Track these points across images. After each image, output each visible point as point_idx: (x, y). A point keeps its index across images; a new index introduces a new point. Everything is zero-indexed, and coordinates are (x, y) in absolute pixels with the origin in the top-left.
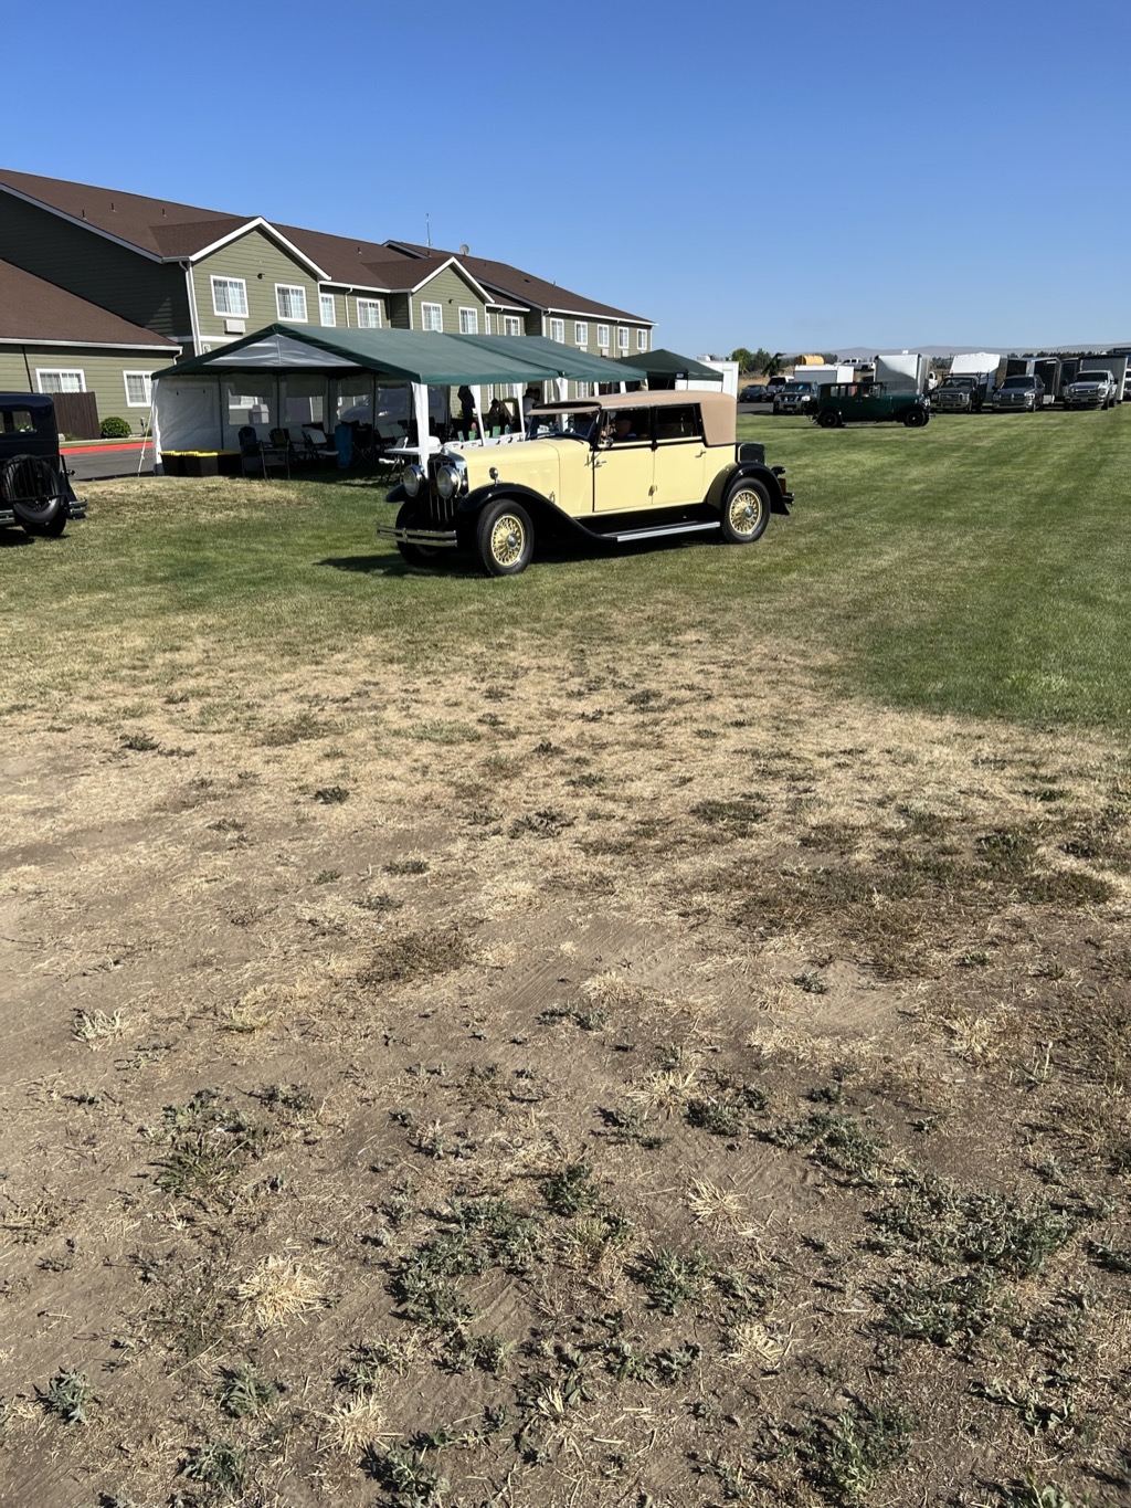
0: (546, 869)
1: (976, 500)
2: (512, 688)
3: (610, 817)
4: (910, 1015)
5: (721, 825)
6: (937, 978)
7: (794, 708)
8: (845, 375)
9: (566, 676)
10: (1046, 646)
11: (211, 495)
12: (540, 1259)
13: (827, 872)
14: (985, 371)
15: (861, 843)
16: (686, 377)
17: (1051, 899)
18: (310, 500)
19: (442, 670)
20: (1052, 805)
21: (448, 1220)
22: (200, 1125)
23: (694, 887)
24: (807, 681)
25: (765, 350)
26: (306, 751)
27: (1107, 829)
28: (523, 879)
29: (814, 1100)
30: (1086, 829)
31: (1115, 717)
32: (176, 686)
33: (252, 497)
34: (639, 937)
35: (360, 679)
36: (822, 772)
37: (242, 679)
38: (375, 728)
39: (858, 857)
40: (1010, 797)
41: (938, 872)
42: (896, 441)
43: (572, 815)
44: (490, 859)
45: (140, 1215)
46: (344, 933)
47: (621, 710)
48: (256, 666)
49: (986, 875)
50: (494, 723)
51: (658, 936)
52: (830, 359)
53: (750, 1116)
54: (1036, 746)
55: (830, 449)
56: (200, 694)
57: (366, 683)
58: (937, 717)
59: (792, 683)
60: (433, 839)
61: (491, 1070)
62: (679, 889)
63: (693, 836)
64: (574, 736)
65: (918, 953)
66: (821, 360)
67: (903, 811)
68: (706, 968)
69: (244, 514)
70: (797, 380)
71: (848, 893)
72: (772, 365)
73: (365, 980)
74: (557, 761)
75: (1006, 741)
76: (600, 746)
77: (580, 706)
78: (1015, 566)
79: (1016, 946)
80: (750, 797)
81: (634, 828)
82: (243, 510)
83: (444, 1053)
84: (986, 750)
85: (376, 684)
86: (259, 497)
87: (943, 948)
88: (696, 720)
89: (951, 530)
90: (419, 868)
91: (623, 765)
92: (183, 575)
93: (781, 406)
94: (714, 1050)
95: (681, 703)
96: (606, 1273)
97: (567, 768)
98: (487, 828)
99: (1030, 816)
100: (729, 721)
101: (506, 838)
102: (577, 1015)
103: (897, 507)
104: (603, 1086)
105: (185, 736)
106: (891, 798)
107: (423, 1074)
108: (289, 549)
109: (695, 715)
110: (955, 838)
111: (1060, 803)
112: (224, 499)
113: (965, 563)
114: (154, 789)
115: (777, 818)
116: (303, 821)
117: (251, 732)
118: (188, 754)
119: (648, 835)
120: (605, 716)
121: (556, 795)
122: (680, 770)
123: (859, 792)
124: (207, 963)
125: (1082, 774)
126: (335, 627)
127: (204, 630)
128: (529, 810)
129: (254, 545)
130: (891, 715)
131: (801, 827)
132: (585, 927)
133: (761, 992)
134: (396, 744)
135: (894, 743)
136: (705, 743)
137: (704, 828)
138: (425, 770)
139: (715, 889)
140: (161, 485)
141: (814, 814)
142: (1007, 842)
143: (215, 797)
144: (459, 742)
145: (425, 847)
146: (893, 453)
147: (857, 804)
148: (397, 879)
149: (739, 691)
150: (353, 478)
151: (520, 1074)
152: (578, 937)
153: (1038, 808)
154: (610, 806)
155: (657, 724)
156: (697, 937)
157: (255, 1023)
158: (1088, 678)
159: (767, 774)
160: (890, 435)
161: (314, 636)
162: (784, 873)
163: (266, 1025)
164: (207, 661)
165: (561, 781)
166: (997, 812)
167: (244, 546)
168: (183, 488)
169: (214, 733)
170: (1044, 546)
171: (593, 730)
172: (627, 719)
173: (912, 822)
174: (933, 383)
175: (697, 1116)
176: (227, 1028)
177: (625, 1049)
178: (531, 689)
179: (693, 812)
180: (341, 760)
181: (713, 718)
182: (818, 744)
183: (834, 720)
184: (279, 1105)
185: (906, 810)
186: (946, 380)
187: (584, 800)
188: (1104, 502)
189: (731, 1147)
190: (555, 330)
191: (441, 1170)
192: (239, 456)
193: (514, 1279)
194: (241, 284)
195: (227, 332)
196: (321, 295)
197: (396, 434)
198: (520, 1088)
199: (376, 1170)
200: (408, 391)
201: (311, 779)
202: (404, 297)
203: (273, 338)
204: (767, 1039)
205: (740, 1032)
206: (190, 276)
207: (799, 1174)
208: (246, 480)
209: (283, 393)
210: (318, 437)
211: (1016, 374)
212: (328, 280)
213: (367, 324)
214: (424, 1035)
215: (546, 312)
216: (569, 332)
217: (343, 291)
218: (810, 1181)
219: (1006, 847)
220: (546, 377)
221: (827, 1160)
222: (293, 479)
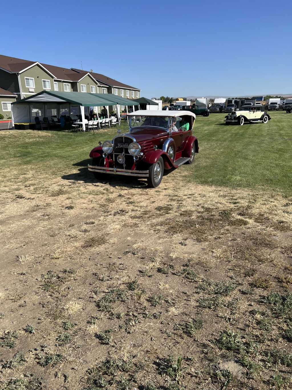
0: (122, 222)
1: (220, 135)
2: (111, 182)
3: (137, 210)
4: (204, 249)
5: (162, 211)
6: (210, 241)
7: (178, 185)
8: (188, 103)
10: (236, 170)
11: (28, 135)
12: (128, 299)
13: (186, 221)
14: (222, 102)
15: (194, 214)
16: (149, 104)
17: (235, 225)
18: (54, 136)
20: (236, 205)
21: (107, 293)
22: (50, 277)
23: (157, 225)
24: (181, 179)
25: (169, 97)
26: (62, 198)
28: (118, 225)
29: (184, 266)
30: (243, 210)
31: (250, 185)
32: (26, 183)
33: (39, 135)
34: (145, 236)
36: (185, 199)
37: (43, 181)
38: (78, 192)
39: (193, 217)
40: (227, 203)
41: (210, 220)
42: (201, 120)
43: (128, 210)
44: (109, 221)
45: (40, 295)
46: (77, 238)
48: (46, 178)
49: (221, 220)
50: (107, 190)
51: (149, 235)
53: (171, 270)
54: (232, 192)
56: (33, 185)
58: (210, 186)
59: (177, 179)
60: (95, 217)
61: (114, 264)
62: (152, 225)
63: (156, 214)
64: (127, 193)
65: (206, 237)
66: (182, 99)
67: (203, 207)
68: (160, 241)
69: (38, 139)
70: (177, 105)
71: (191, 225)
72: (171, 101)
73: (83, 247)
74: (123, 198)
75: (226, 191)
76: (133, 195)
77: (128, 186)
78: (229, 151)
79: (227, 234)
80: (169, 205)
81: (142, 213)
82: (37, 139)
83: (103, 261)
84: (222, 193)
86: (41, 135)
87: (211, 235)
89: (214, 142)
90: (93, 223)
91: (139, 199)
92: (24, 155)
94: (162, 258)
96: (142, 300)
97: (126, 200)
98: (108, 214)
99: (231, 207)
100: (163, 188)
101: (113, 216)
102: (132, 252)
103: (201, 137)
104: (139, 266)
105: (31, 195)
106: (200, 205)
107: (99, 265)
108: (51, 148)
110: (214, 213)
111: (237, 204)
112: (32, 136)
113: (217, 150)
114: (26, 207)
115: (175, 209)
116: (63, 213)
117: (47, 194)
118: (33, 199)
119: (146, 214)
121: (123, 206)
122: (152, 200)
123: (193, 203)
124: (46, 245)
125: (242, 198)
126: (65, 168)
127: (32, 169)
128: (118, 210)
129: (41, 147)
130: (200, 186)
131: (180, 211)
132: (133, 234)
133: (172, 246)
134: (84, 196)
135: (200, 192)
136: (158, 193)
137: (158, 212)
138: (92, 201)
139: (161, 225)
140: (14, 132)
141: (183, 208)
142: (226, 213)
143: (41, 209)
144: (99, 195)
145: (94, 218)
146: (200, 123)
147: (193, 206)
148: (88, 225)
150: (65, 130)
151: (120, 264)
152: (131, 236)
153: (232, 206)
154: (136, 208)
155: (146, 189)
156: (158, 235)
157: (59, 257)
158: (245, 177)
159: (172, 200)
160: (200, 119)
161: (60, 170)
162: (177, 221)
163: (62, 257)
164: (33, 177)
165: (124, 203)
166: (224, 207)
167: (39, 148)
168: (21, 133)
169: (38, 194)
170: (236, 146)
171: (131, 191)
173: (205, 209)
174: (210, 105)
175: (159, 270)
176: (53, 258)
177: (143, 258)
179: (156, 209)
180: (71, 199)
182: (184, 193)
183: (187, 188)
184: (67, 273)
186: (213, 105)
187: (130, 207)
188: (250, 135)
189: (167, 276)
190: (115, 92)
191: (105, 283)
192: (35, 124)
193: (123, 303)
194: (33, 79)
195: (29, 92)
196: (54, 82)
197: (76, 119)
198: (121, 267)
199: (91, 284)
200: (79, 107)
201: (64, 204)
202: (76, 83)
203: (43, 94)
204: (174, 255)
205: (168, 254)
206: (19, 77)
207: (181, 280)
208: (37, 131)
209: (46, 108)
210: (56, 120)
211: (230, 103)
212: (56, 78)
213: (66, 90)
214: (98, 258)
215: (113, 87)
216: (119, 93)
217: (60, 81)
218: (183, 281)
219: (225, 214)
220: (114, 104)
221: (187, 277)
222: (49, 130)
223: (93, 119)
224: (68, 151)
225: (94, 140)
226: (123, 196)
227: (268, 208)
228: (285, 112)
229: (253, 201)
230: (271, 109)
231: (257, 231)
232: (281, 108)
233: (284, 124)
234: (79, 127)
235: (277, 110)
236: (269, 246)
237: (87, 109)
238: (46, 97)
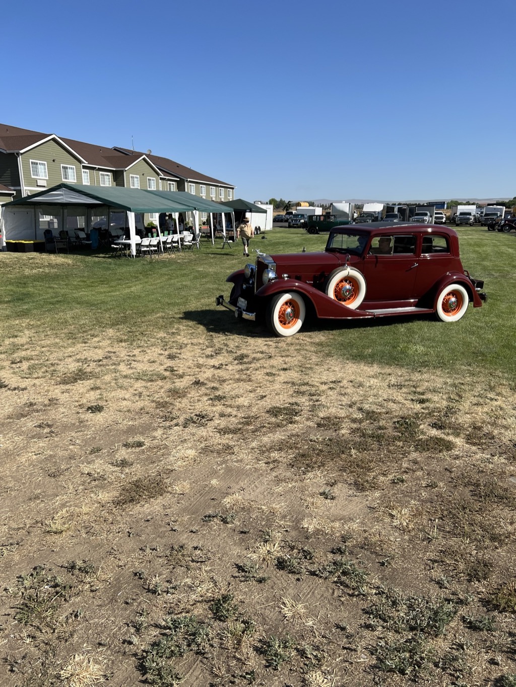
0: (201, 442)
2: (180, 354)
3: (230, 415)
4: (373, 508)
5: (281, 418)
6: (383, 490)
7: (308, 362)
8: (319, 211)
9: (205, 347)
10: (414, 332)
11: (31, 261)
12: (212, 646)
13: (330, 440)
14: (377, 211)
15: (344, 426)
16: (251, 211)
17: (428, 450)
18: (78, 264)
19: (146, 345)
20: (424, 405)
21: (165, 628)
22: (36, 585)
23: (271, 449)
24: (313, 349)
25: (283, 199)
26: (81, 387)
27: (448, 416)
28: (191, 448)
29: (334, 553)
30: (439, 416)
31: (445, 364)
32: (15, 355)
33: (51, 262)
34: (247, 476)
35: (106, 350)
36: (323, 391)
37: (49, 351)
38: (115, 374)
39: (343, 432)
40: (405, 402)
41: (378, 438)
43: (212, 415)
44: (174, 438)
45: (7, 636)
46: (105, 479)
47: (231, 363)
48: (55, 344)
49: (399, 439)
50: (172, 371)
51: (256, 474)
52: (311, 204)
53: (306, 563)
54: (414, 378)
55: (314, 244)
56: (28, 359)
57: (109, 352)
58: (370, 365)
59: (306, 350)
61: (182, 547)
62: (264, 450)
64: (210, 377)
65: (374, 478)
66: (308, 204)
67: (360, 409)
68: (279, 489)
69: (47, 270)
70: (298, 213)
71: (340, 449)
72: (287, 206)
73: (117, 503)
74: (203, 389)
75: (401, 376)
76: (223, 381)
77: (212, 362)
79: (415, 473)
80: (293, 404)
81: (241, 421)
83: (158, 539)
84: (393, 380)
85: (114, 353)
86: (54, 262)
87: (384, 475)
88: (265, 368)
90: (140, 444)
91: (234, 390)
92: (18, 300)
93: (291, 224)
94: (287, 531)
95: (258, 360)
96: (244, 650)
97: (208, 392)
98: (172, 423)
99: (415, 411)
100: (280, 368)
101: (181, 428)
102: (221, 517)
104: (235, 551)
105: (21, 380)
106: (354, 403)
107: (148, 551)
108: (70, 287)
109: (265, 365)
110: (384, 422)
111: (427, 404)
112: (37, 263)
114: (6, 408)
115: (305, 414)
116: (82, 422)
117: (54, 378)
118: (23, 389)
119: (248, 424)
120: (224, 366)
121: (203, 405)
122: (260, 391)
123: (340, 401)
124: (37, 497)
125: (435, 391)
126: (93, 325)
127: (29, 327)
128: (192, 413)
129: (52, 285)
130: (350, 365)
131: (316, 418)
132: (222, 472)
133: (306, 501)
134: (125, 382)
135: (353, 377)
136: (270, 378)
137: (273, 420)
138: (140, 395)
139: (280, 449)
140: (5, 256)
141: (322, 412)
142: (407, 423)
143: (38, 411)
144: (156, 380)
145: (142, 433)
147: (340, 406)
148: (130, 450)
149: (284, 354)
150: (99, 254)
151: (196, 548)
152: (219, 477)
153: (418, 407)
154: (229, 410)
155: (248, 370)
156: (274, 474)
157: (63, 529)
158: (433, 347)
159: (299, 393)
161: (83, 329)
162: (311, 441)
163: (68, 529)
164: (30, 342)
165: (205, 398)
166: (401, 409)
167: (47, 286)
168: (17, 258)
169: (36, 378)
171: (218, 373)
172: (234, 368)
173: (365, 415)
174: (356, 215)
175: (281, 564)
176: (48, 532)
177: (245, 533)
178: (189, 354)
179: (268, 412)
180: (99, 391)
181: (273, 367)
182: (320, 378)
183: (326, 367)
184: (76, 572)
185: (362, 409)
186: (361, 214)
187: (217, 408)
189: (298, 580)
190: (191, 189)
191: (160, 600)
192: (44, 243)
193: (200, 657)
194: (44, 164)
195: (37, 186)
196: (83, 170)
197: (119, 234)
198: (196, 555)
199: (127, 603)
200: (125, 214)
201: (85, 401)
202: (122, 172)
203: (61, 189)
204: (310, 524)
205: (298, 521)
206: (20, 159)
207: (331, 591)
208: (47, 254)
209: (66, 214)
210: (82, 235)
211: (390, 212)
212: (86, 164)
213: (104, 184)
214: (147, 531)
215: (187, 181)
216: (197, 190)
217: (93, 169)
218: (336, 594)
219: (406, 426)
220: (188, 210)
221: (342, 583)
222: (69, 254)
223: (149, 234)
224: (101, 293)
225: (150, 273)
226: (203, 384)
227: (487, 413)
228: (486, 228)
229: (457, 398)
230: (461, 224)
231: (474, 465)
232: (478, 222)
233: (488, 249)
234: (125, 249)
235: (471, 225)
236: (505, 500)
237: (139, 218)
238: (65, 194)
